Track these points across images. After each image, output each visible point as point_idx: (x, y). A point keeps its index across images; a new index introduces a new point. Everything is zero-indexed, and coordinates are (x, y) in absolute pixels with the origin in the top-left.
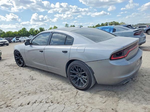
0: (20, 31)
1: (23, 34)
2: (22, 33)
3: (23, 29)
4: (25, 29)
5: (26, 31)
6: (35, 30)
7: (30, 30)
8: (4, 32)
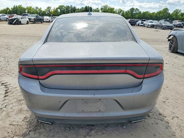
0: (160, 13)
1: (162, 17)
2: (161, 15)
3: (164, 10)
4: (167, 9)
5: (168, 13)
6: (181, 13)
7: (175, 11)
8: (140, 12)
